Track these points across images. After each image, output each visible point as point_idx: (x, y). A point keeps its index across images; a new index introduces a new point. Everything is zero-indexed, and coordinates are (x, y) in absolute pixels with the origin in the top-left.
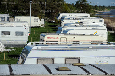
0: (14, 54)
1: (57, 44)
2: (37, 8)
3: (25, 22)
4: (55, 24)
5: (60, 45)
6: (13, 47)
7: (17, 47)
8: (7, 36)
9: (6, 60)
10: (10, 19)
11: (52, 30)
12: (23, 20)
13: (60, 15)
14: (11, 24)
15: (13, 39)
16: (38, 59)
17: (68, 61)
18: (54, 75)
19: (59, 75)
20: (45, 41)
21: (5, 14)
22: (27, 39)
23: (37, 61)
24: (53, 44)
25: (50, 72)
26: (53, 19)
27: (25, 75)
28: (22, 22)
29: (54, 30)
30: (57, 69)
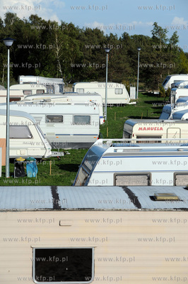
0: (71, 163)
1: (159, 142)
2: (122, 65)
3: (96, 94)
4: (160, 99)
5: (167, 144)
6: (70, 148)
7: (77, 149)
8: (57, 125)
9: (54, 175)
10: (65, 90)
11: (152, 110)
12: (92, 91)
13: (169, 78)
14: (65, 99)
15: (69, 131)
16: (116, 175)
17: (181, 179)
18: (145, 210)
19: (155, 210)
20: (135, 136)
21: (55, 77)
22: (97, 131)
23: (115, 179)
24: (152, 142)
25: (138, 204)
26: (154, 89)
27: (84, 209)
28: (89, 94)
29: (157, 110)
30: (153, 198)
